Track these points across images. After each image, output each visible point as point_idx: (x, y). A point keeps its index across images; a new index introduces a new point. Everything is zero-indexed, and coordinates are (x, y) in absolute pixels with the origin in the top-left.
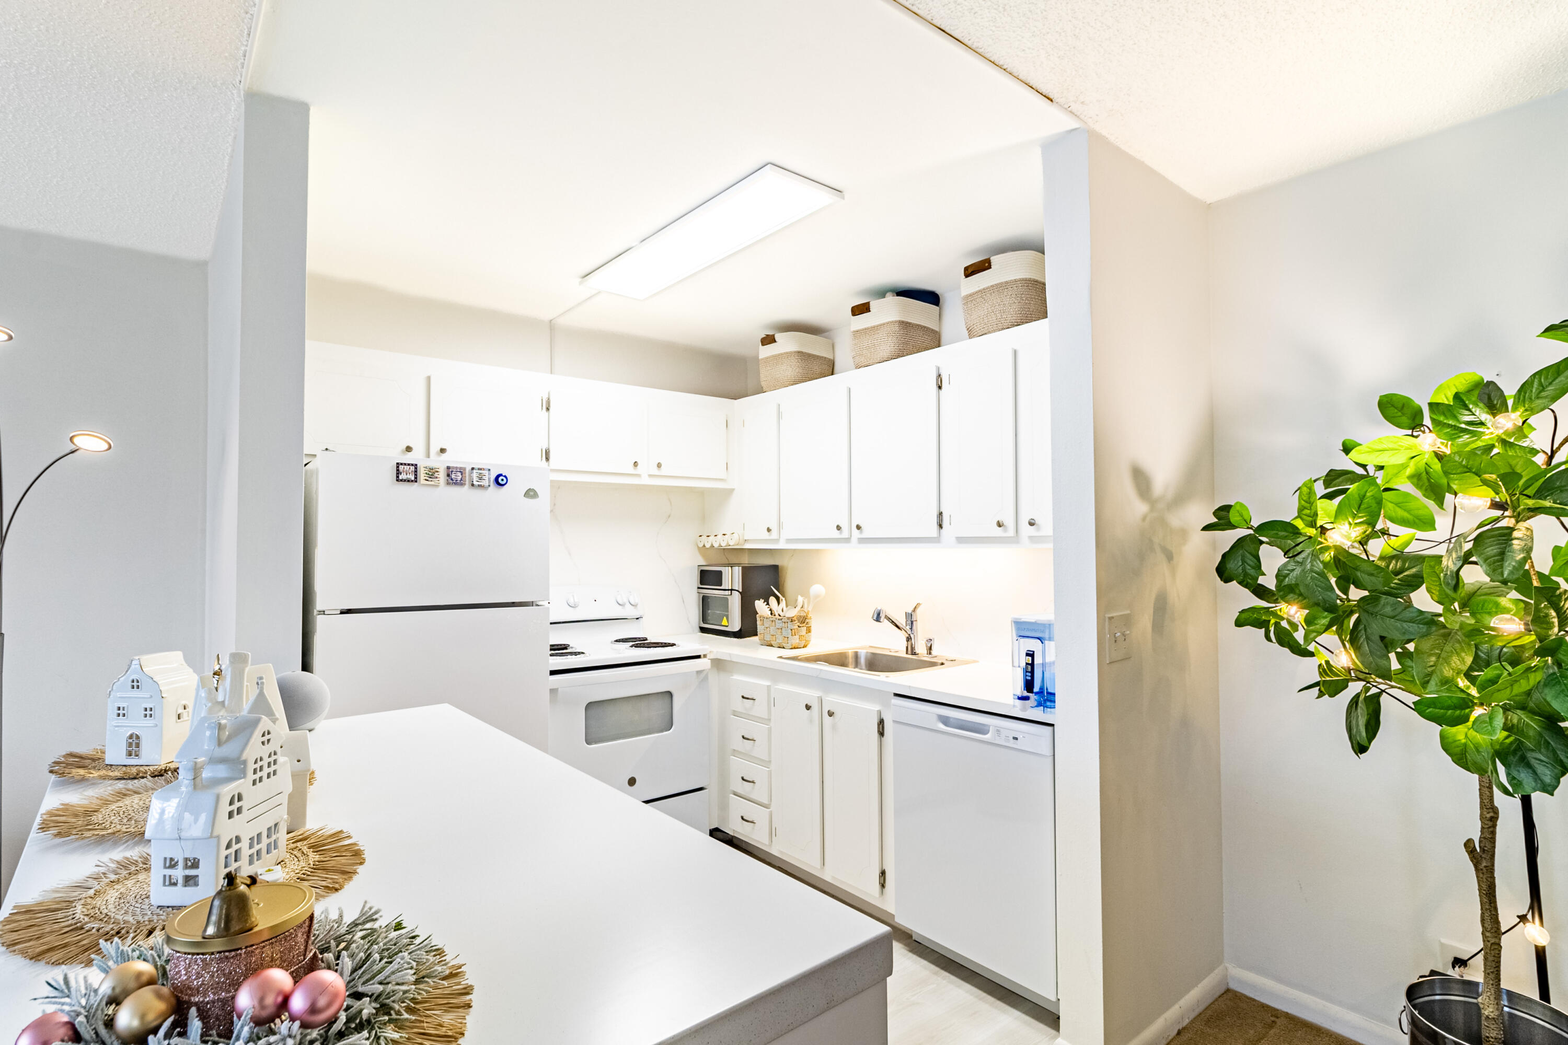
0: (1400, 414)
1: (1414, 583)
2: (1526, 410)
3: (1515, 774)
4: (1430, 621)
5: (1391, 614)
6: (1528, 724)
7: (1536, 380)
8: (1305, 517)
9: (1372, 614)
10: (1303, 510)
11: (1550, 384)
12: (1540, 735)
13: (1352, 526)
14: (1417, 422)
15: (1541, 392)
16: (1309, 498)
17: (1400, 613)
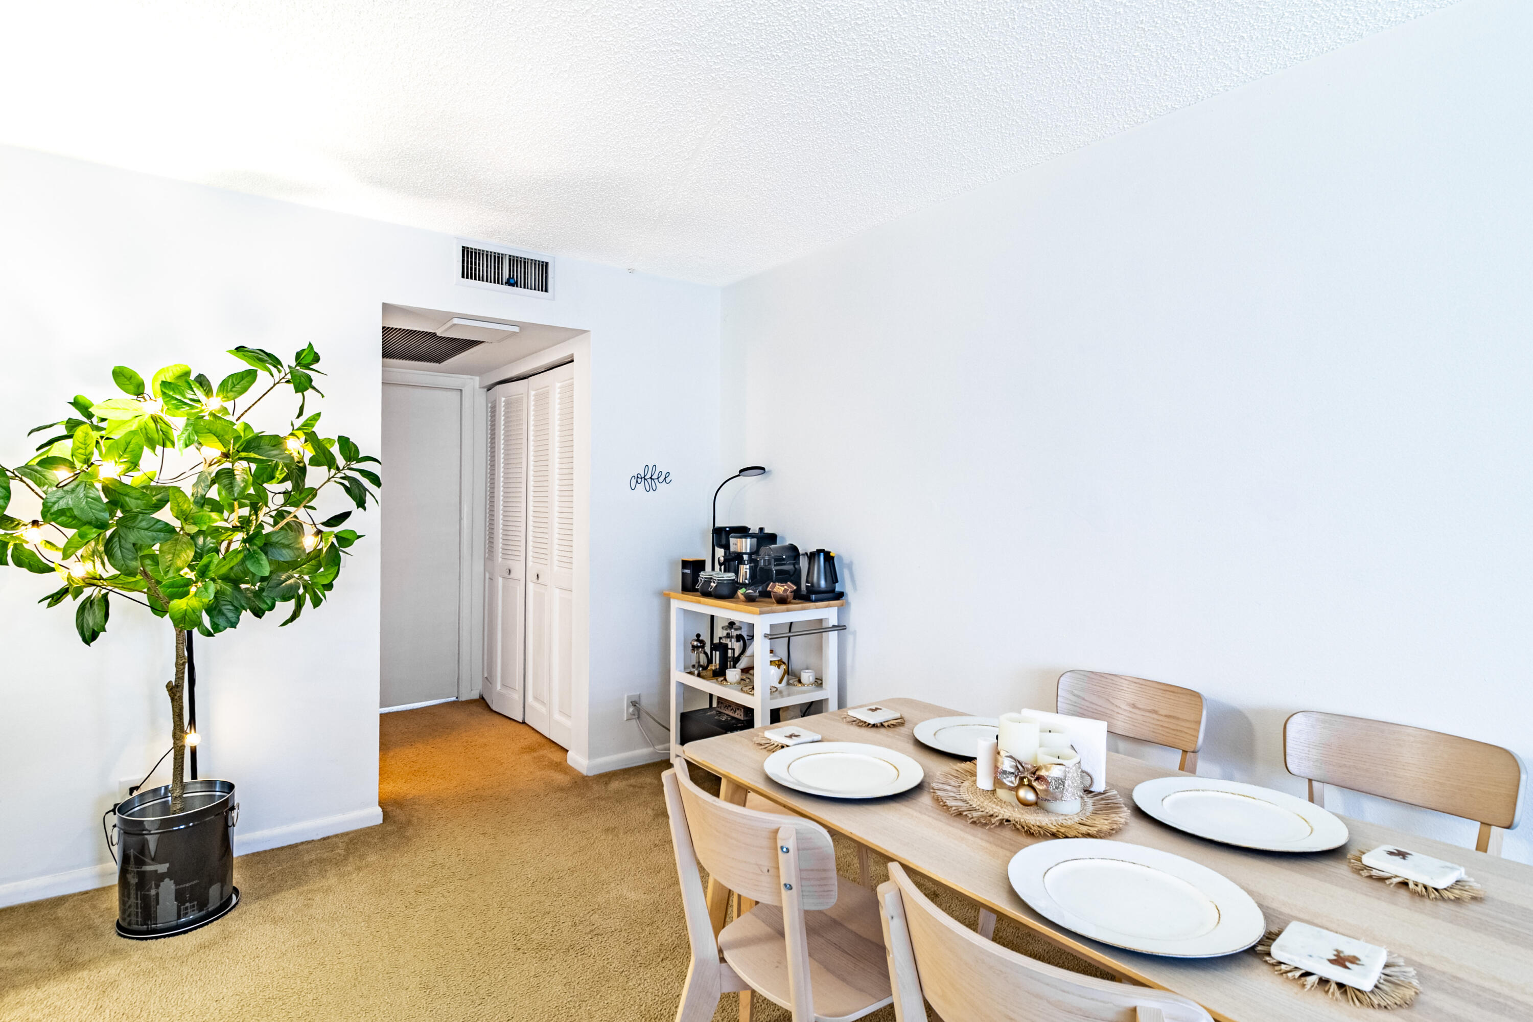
0: (128, 383)
1: (159, 506)
2: (224, 397)
3: (216, 620)
4: (170, 530)
5: (146, 527)
6: (226, 589)
7: (230, 380)
8: (80, 455)
9: (130, 528)
10: (78, 449)
11: (238, 383)
12: (233, 593)
13: (118, 464)
14: (141, 391)
15: (233, 387)
16: (85, 440)
17: (152, 526)
